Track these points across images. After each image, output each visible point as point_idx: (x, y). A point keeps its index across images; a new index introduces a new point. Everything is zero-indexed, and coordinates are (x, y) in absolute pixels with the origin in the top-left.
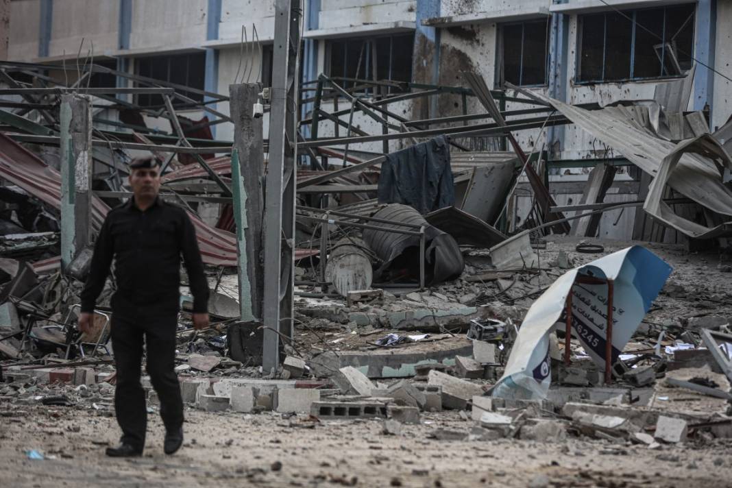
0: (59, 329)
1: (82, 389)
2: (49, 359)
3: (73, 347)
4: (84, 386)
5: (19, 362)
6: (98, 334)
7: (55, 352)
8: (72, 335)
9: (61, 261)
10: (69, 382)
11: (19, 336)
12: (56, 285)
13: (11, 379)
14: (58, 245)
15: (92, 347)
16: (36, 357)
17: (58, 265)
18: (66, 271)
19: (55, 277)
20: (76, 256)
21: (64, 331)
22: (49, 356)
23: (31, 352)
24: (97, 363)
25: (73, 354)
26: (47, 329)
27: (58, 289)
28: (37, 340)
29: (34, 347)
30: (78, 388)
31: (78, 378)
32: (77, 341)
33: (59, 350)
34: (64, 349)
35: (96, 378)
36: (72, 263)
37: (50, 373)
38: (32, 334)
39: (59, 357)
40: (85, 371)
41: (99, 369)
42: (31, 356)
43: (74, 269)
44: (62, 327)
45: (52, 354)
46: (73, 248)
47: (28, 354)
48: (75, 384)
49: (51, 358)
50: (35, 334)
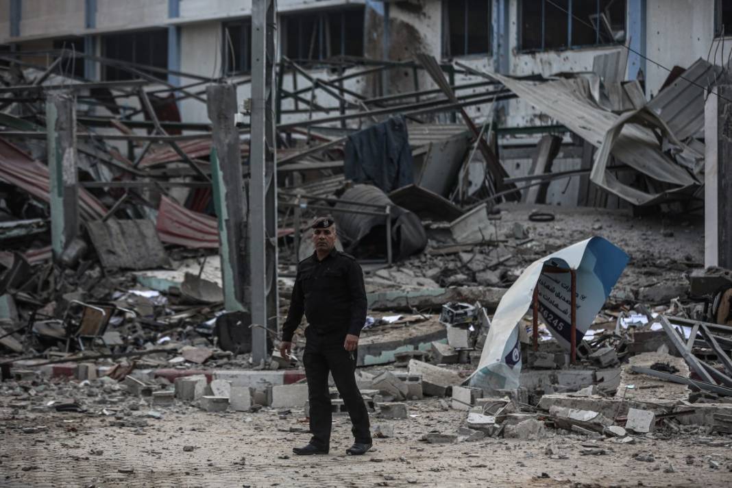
0: (58, 323)
1: (86, 385)
2: (52, 353)
3: (72, 340)
4: (87, 382)
5: (24, 356)
6: (95, 327)
7: (56, 345)
8: (71, 329)
9: (53, 251)
10: (72, 377)
11: (21, 332)
12: (49, 275)
13: (19, 377)
14: (48, 233)
15: (90, 340)
16: (38, 351)
17: (49, 255)
18: (58, 262)
19: (48, 267)
20: (66, 246)
21: (63, 324)
22: (51, 350)
23: (34, 346)
24: (97, 358)
25: (74, 348)
26: (47, 324)
27: (51, 279)
28: (39, 335)
29: (36, 342)
30: (82, 384)
31: (81, 373)
32: (77, 334)
33: (59, 343)
34: (64, 342)
35: (98, 372)
36: (63, 253)
37: (54, 368)
38: (34, 329)
39: (60, 351)
40: (87, 367)
41: (99, 363)
42: (34, 351)
43: (66, 258)
44: (61, 321)
45: (54, 348)
46: (63, 238)
47: (31, 349)
48: (78, 379)
49: (53, 352)
50: (37, 329)
